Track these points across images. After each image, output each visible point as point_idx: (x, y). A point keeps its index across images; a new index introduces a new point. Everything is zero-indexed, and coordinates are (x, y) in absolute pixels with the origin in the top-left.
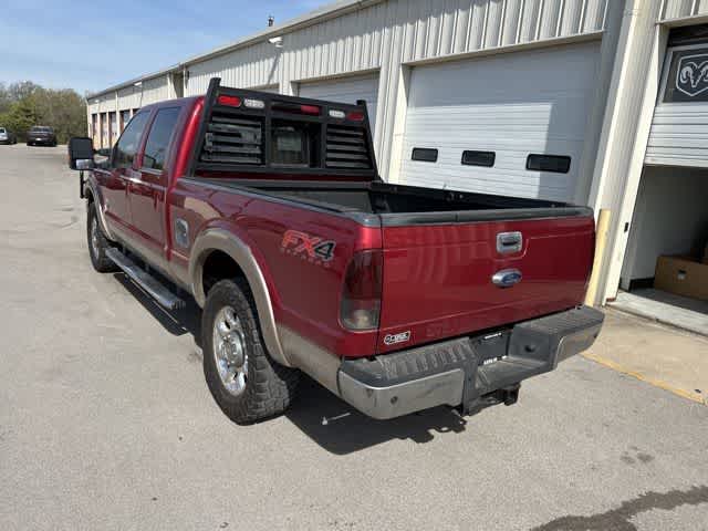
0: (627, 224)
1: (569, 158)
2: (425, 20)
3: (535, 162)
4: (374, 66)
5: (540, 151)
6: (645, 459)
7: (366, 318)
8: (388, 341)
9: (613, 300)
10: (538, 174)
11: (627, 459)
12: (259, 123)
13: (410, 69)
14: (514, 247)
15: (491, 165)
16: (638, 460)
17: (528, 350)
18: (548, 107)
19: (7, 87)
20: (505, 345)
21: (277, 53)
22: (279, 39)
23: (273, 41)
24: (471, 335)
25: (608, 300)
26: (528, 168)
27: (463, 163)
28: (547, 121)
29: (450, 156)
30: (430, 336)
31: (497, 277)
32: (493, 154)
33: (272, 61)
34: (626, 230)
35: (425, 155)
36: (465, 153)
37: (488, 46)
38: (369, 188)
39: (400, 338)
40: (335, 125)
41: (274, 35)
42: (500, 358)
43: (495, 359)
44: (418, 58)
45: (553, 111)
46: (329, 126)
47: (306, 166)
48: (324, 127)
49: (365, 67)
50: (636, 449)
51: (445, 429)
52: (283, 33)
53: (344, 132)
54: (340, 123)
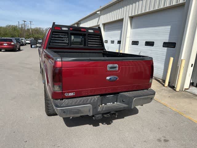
0: (192, 65)
1: (175, 43)
2: (135, 3)
3: (166, 45)
4: (122, 18)
5: (167, 41)
6: (166, 141)
7: (58, 88)
8: (66, 95)
9: (187, 89)
10: (166, 48)
11: (159, 140)
12: (67, 34)
13: (132, 18)
14: (115, 69)
15: (153, 46)
16: (163, 141)
17: (123, 101)
18: (169, 27)
19: (44, 29)
20: (116, 99)
21: (99, 16)
22: (100, 12)
23: (98, 13)
24: (101, 95)
25: (185, 89)
26: (163, 47)
27: (145, 45)
28: (169, 32)
29: (142, 43)
30: (84, 94)
31: (108, 78)
32: (154, 42)
33: (98, 18)
34: (192, 66)
35: (135, 43)
36: (146, 42)
37: (152, 9)
38: (102, 52)
39: (71, 94)
40: (90, 34)
41: (98, 11)
42: (114, 103)
43: (112, 103)
44: (133, 15)
45: (171, 29)
46: (89, 35)
47: (82, 46)
48: (87, 35)
49: (120, 18)
50: (165, 137)
51: (105, 123)
52: (100, 11)
53: (93, 36)
54: (92, 34)
